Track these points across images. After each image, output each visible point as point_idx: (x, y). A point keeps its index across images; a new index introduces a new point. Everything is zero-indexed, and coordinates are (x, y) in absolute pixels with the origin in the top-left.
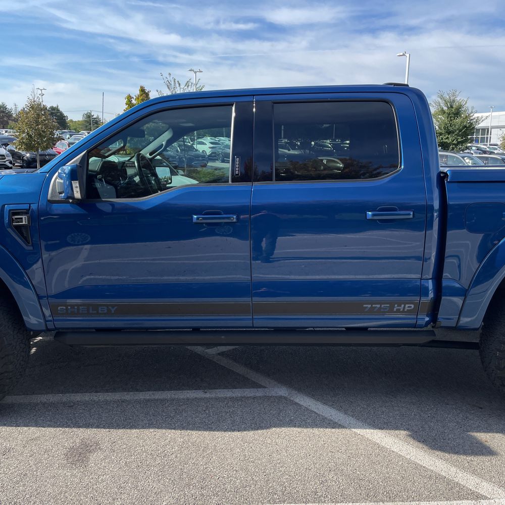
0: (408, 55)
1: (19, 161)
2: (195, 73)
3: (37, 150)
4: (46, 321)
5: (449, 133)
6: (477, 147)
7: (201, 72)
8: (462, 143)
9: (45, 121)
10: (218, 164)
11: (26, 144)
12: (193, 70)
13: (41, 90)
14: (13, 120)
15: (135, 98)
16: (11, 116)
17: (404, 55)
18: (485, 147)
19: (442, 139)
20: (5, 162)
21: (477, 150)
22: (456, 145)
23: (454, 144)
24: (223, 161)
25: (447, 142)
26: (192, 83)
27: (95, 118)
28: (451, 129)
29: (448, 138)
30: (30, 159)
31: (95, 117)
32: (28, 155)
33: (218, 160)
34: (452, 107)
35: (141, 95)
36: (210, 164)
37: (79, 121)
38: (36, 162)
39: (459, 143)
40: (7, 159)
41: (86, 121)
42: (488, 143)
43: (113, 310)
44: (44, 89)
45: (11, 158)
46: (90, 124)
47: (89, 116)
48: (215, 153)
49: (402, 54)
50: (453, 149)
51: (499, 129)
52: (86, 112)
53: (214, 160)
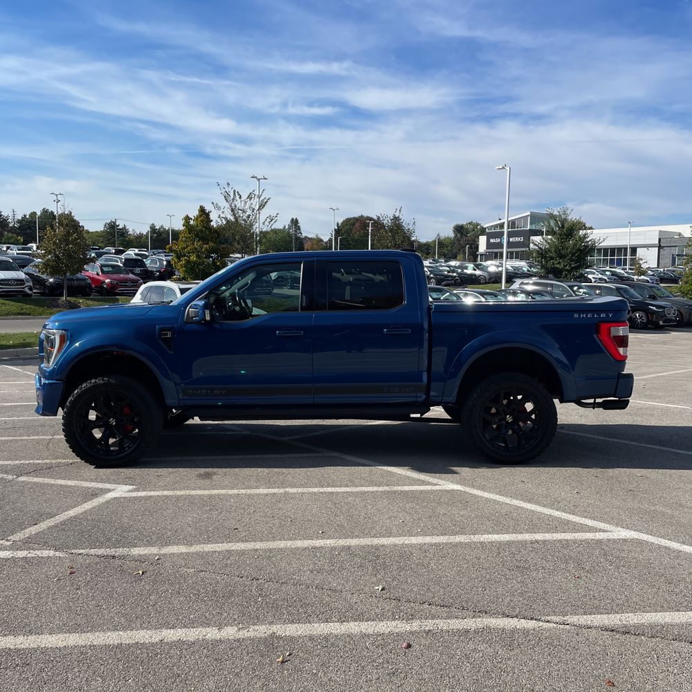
0: (508, 169)
1: (38, 287)
2: (259, 180)
3: (65, 274)
4: (179, 400)
5: (562, 256)
6: (611, 271)
7: (266, 179)
8: (577, 268)
9: (77, 239)
10: (286, 291)
11: (52, 267)
12: (256, 177)
13: (57, 195)
14: (9, 232)
15: (193, 218)
16: (8, 224)
17: (503, 168)
18: (623, 272)
19: (553, 264)
20: (24, 288)
21: (612, 275)
22: (570, 271)
23: (567, 270)
24: (292, 288)
25: (558, 268)
26: (255, 195)
27: (121, 229)
28: (563, 252)
29: (559, 263)
30: (54, 285)
31: (120, 227)
32: (51, 280)
33: (285, 286)
34: (563, 226)
35: (201, 216)
36: (275, 291)
37: (97, 232)
38: (62, 288)
39: (572, 268)
40: (27, 284)
41: (108, 233)
42: (627, 267)
43: (223, 392)
44: (60, 194)
45: (31, 284)
46: (114, 237)
47: (112, 226)
48: (282, 277)
49: (501, 167)
50: (566, 275)
51: (645, 249)
52: (109, 222)
53: (281, 286)
